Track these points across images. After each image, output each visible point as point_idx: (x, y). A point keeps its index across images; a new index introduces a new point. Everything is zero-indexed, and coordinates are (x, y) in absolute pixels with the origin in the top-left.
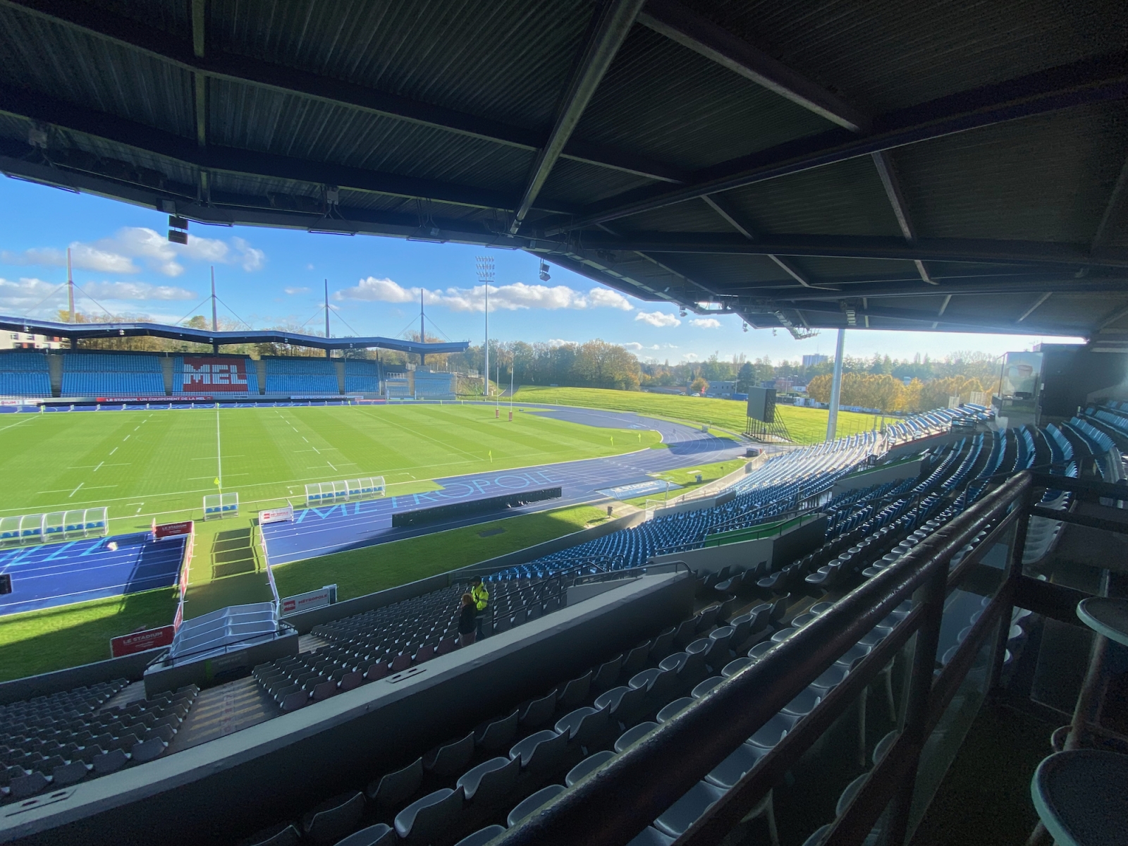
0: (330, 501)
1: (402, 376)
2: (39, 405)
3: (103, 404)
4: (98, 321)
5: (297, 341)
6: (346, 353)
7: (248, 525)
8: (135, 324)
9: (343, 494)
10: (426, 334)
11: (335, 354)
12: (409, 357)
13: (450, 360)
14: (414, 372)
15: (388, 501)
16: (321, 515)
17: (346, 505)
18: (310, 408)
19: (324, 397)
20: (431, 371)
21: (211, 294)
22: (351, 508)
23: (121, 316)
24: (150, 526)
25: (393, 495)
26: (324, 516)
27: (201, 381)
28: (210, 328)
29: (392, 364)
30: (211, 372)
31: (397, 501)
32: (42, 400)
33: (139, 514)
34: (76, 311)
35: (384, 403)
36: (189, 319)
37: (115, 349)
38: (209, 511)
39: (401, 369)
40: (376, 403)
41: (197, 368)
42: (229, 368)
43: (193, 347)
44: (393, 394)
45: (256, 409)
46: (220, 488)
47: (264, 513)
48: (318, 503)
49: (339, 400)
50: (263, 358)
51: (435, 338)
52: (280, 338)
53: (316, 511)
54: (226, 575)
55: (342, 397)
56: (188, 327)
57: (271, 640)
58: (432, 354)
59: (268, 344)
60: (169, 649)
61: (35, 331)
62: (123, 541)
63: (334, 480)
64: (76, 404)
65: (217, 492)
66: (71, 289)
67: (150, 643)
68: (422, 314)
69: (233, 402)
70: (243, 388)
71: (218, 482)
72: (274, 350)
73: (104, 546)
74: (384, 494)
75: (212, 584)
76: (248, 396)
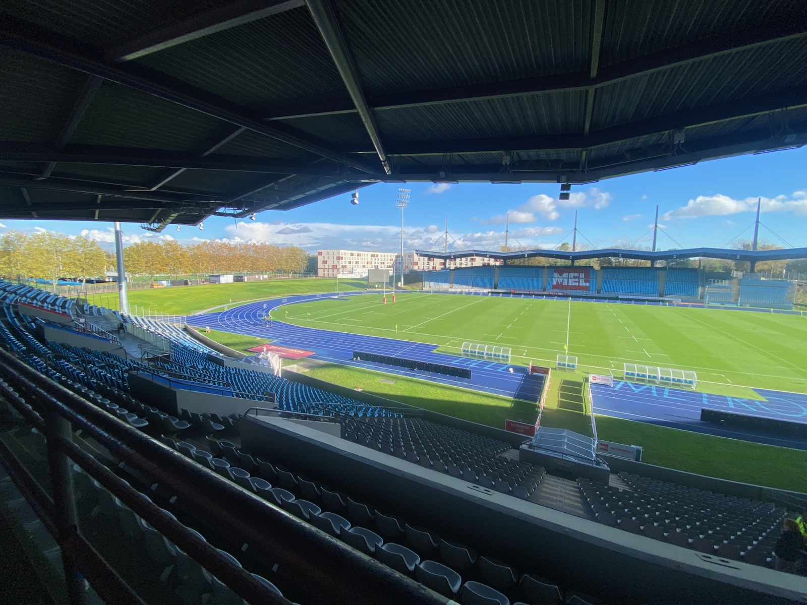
0: (643, 381)
1: (726, 283)
2: (489, 292)
3: (514, 294)
4: (517, 250)
5: (628, 255)
6: (668, 263)
7: (581, 380)
8: (533, 251)
9: (655, 377)
10: (759, 241)
11: (658, 264)
12: (736, 265)
13: (788, 268)
14: (740, 280)
15: (699, 395)
16: (634, 389)
17: (656, 387)
18: (633, 306)
19: (645, 298)
20: (762, 279)
21: (574, 228)
22: (660, 391)
23: (526, 247)
24: (529, 365)
25: (705, 391)
26: (636, 391)
27: (562, 283)
28: (570, 250)
29: (716, 271)
30: (568, 278)
31: (708, 398)
32: (490, 291)
33: (524, 356)
34: (508, 246)
35: (702, 307)
36: (560, 245)
37: (522, 264)
38: (559, 364)
39: (726, 275)
40: (693, 306)
41: (561, 274)
42: (579, 275)
43: (560, 262)
44: (713, 299)
45: (594, 304)
46: (567, 351)
47: (592, 375)
48: (632, 379)
49: (659, 301)
50: (602, 268)
51: (770, 245)
52: (615, 253)
53: (630, 385)
54: (565, 408)
55: (661, 298)
56: (558, 250)
57: (591, 465)
58: (765, 262)
59: (606, 258)
60: (531, 438)
61: (491, 257)
62: (517, 369)
63: (648, 364)
64: (503, 293)
65: (565, 354)
66: (507, 234)
67: (523, 431)
68: (757, 222)
69: (579, 297)
70: (586, 288)
71: (566, 347)
72: (610, 262)
73: (507, 370)
74: (694, 388)
75: (557, 411)
76: (589, 294)
